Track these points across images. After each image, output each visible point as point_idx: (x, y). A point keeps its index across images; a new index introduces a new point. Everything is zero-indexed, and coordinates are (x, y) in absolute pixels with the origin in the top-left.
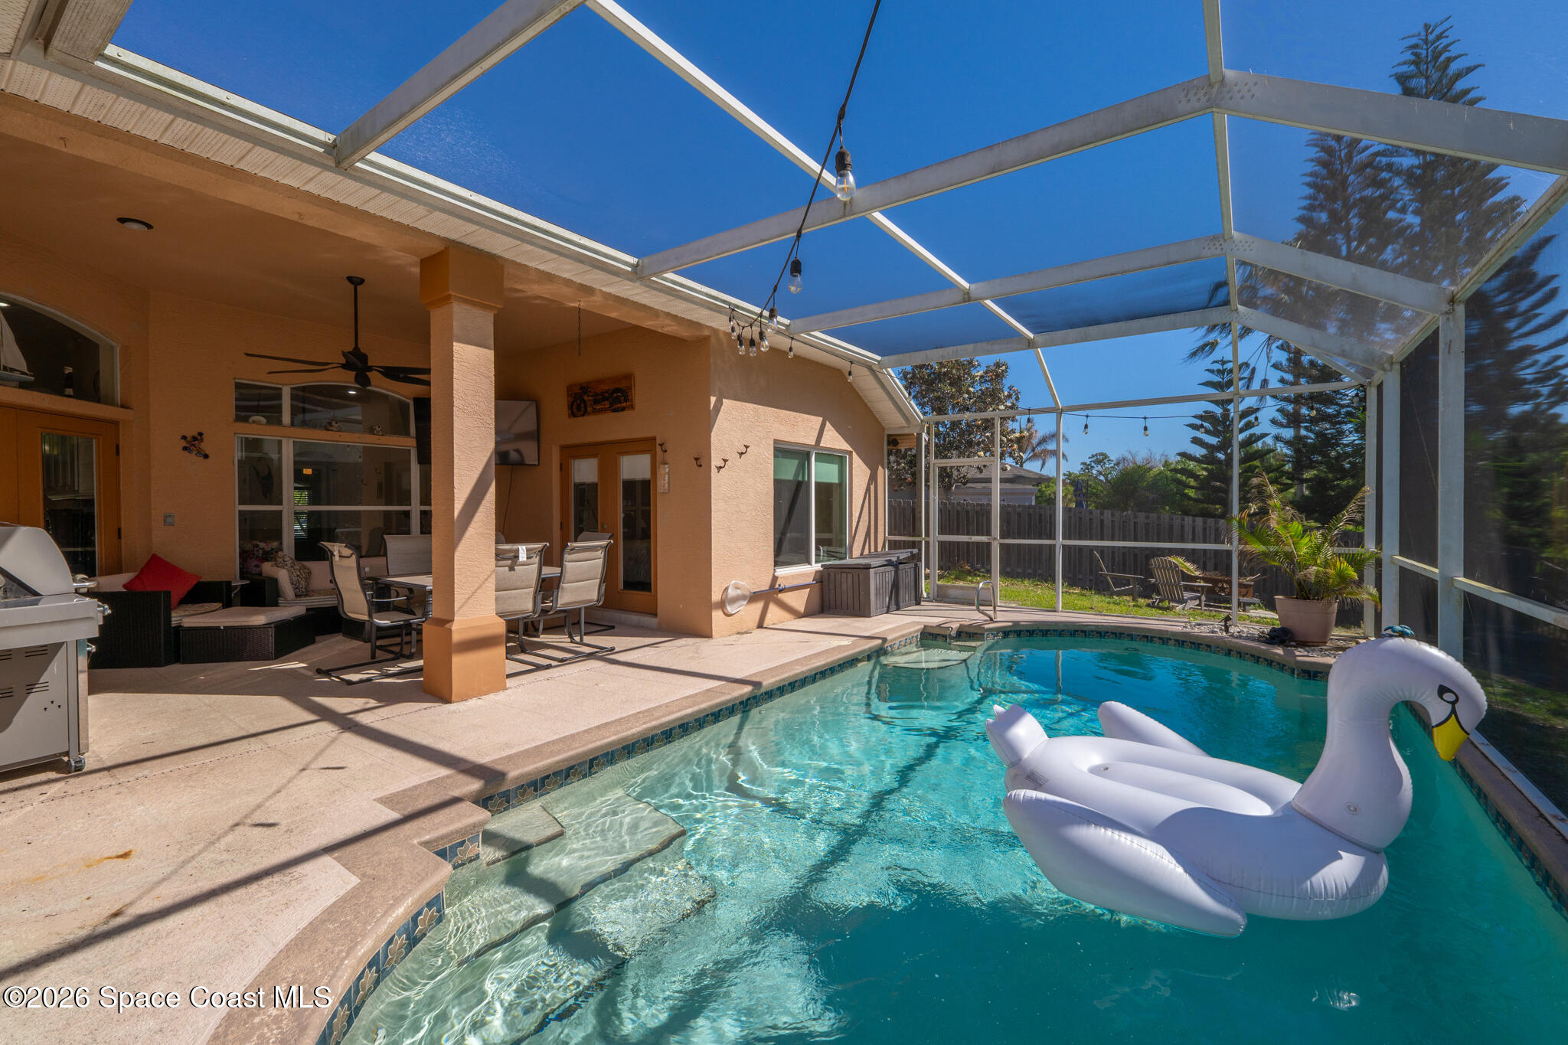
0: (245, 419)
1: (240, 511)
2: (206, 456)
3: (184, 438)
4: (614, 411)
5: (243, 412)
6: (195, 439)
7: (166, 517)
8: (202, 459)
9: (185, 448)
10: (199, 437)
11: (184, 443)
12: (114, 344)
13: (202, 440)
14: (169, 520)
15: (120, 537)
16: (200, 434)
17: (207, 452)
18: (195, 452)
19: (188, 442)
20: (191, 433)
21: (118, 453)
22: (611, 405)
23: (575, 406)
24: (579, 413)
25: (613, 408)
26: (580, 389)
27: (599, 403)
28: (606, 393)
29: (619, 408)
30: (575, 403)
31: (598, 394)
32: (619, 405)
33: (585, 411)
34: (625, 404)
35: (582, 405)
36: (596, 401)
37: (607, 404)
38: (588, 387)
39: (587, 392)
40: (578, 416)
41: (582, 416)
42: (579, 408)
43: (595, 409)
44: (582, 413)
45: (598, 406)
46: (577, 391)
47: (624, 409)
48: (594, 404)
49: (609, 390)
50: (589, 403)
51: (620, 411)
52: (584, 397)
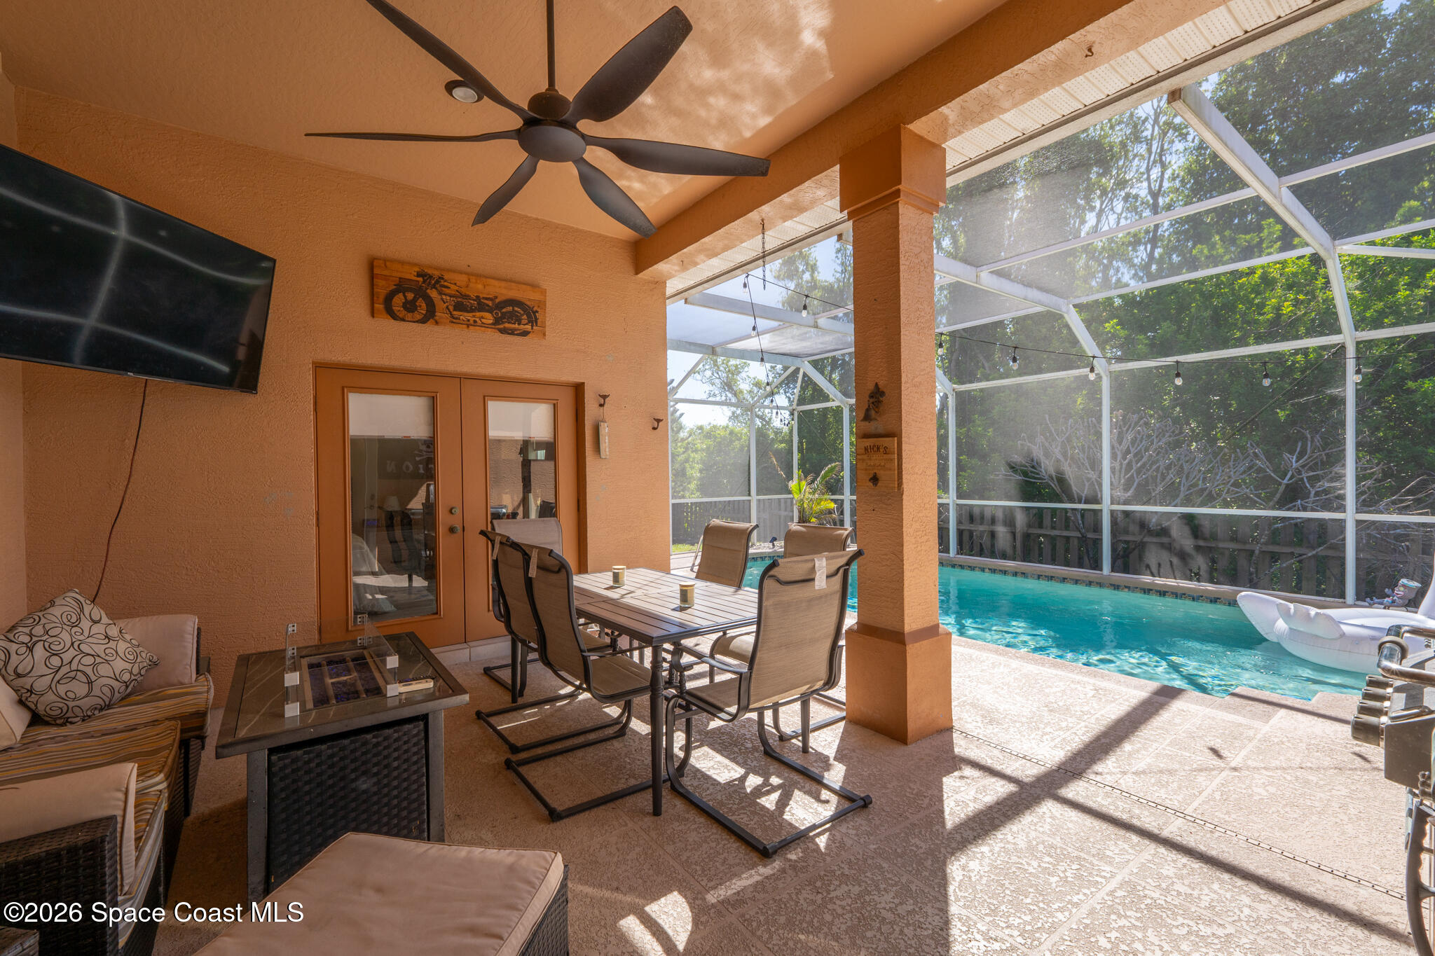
4: (501, 331)
22: (496, 321)
23: (398, 300)
24: (410, 315)
25: (501, 326)
26: (418, 275)
27: (468, 312)
28: (487, 299)
29: (516, 330)
30: (401, 295)
31: (467, 297)
32: (516, 326)
33: (429, 316)
34: (528, 327)
35: (422, 304)
36: (459, 307)
37: (489, 318)
38: (441, 278)
39: (438, 286)
40: (403, 320)
41: (417, 322)
42: (410, 307)
43: (456, 318)
44: (418, 317)
45: (465, 316)
46: (408, 276)
47: (525, 334)
48: (455, 310)
49: (496, 297)
50: (440, 306)
51: (518, 335)
52: (428, 291)
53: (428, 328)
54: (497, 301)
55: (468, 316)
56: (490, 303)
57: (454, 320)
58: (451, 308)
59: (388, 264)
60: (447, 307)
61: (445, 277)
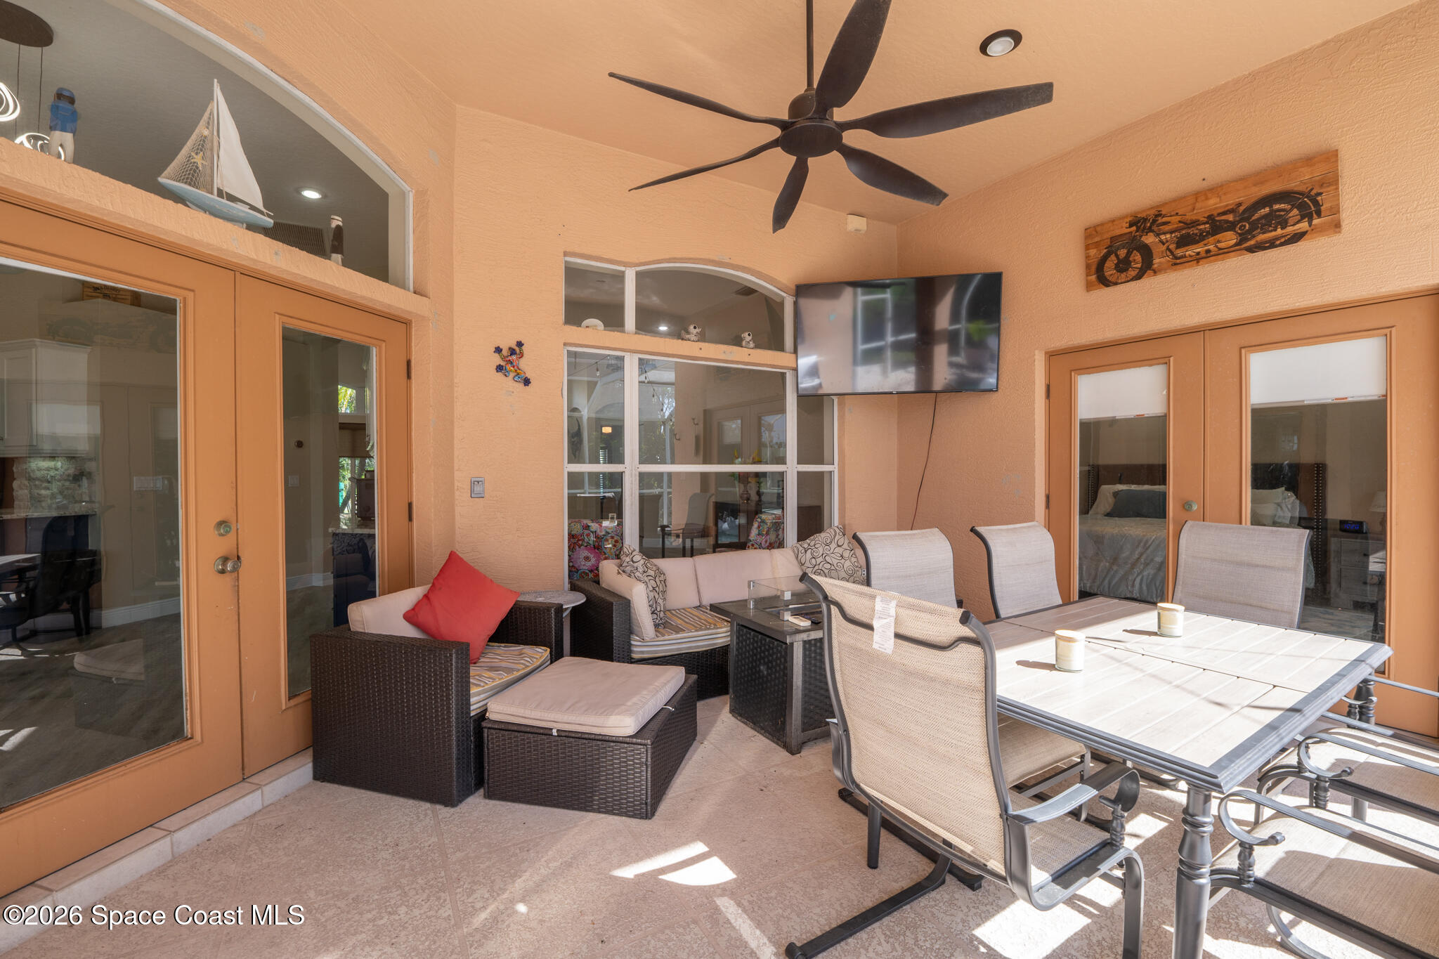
0: (578, 323)
1: (570, 474)
2: (527, 382)
3: (498, 350)
4: (1251, 250)
5: (576, 312)
6: (512, 352)
7: (475, 483)
8: (521, 385)
9: (500, 368)
10: (517, 350)
11: (497, 360)
12: (406, 187)
13: (522, 355)
14: (477, 489)
15: (410, 519)
16: (520, 344)
17: (528, 375)
18: (512, 375)
19: (504, 358)
20: (507, 343)
21: (409, 376)
22: (1243, 239)
23: (1111, 263)
24: (1123, 275)
25: (1252, 242)
26: (1131, 226)
27: (1198, 242)
28: (1224, 213)
29: (1277, 238)
30: (1113, 257)
31: (1195, 223)
32: (1279, 231)
33: (1147, 267)
34: (1304, 225)
35: (1137, 257)
36: (1184, 241)
37: (1229, 238)
38: (1159, 215)
39: (1155, 228)
40: (1116, 284)
41: (1132, 280)
42: (1123, 266)
43: (1182, 257)
44: (1132, 273)
45: (1191, 251)
46: (1118, 232)
47: (1297, 237)
48: (1178, 247)
49: (1240, 204)
50: (1158, 250)
51: (1282, 244)
52: (1143, 239)
53: (1148, 282)
54: (1242, 208)
55: (1199, 249)
56: (1230, 217)
57: (1178, 262)
58: (1172, 247)
59: (1098, 229)
60: (1168, 249)
61: (1163, 213)
